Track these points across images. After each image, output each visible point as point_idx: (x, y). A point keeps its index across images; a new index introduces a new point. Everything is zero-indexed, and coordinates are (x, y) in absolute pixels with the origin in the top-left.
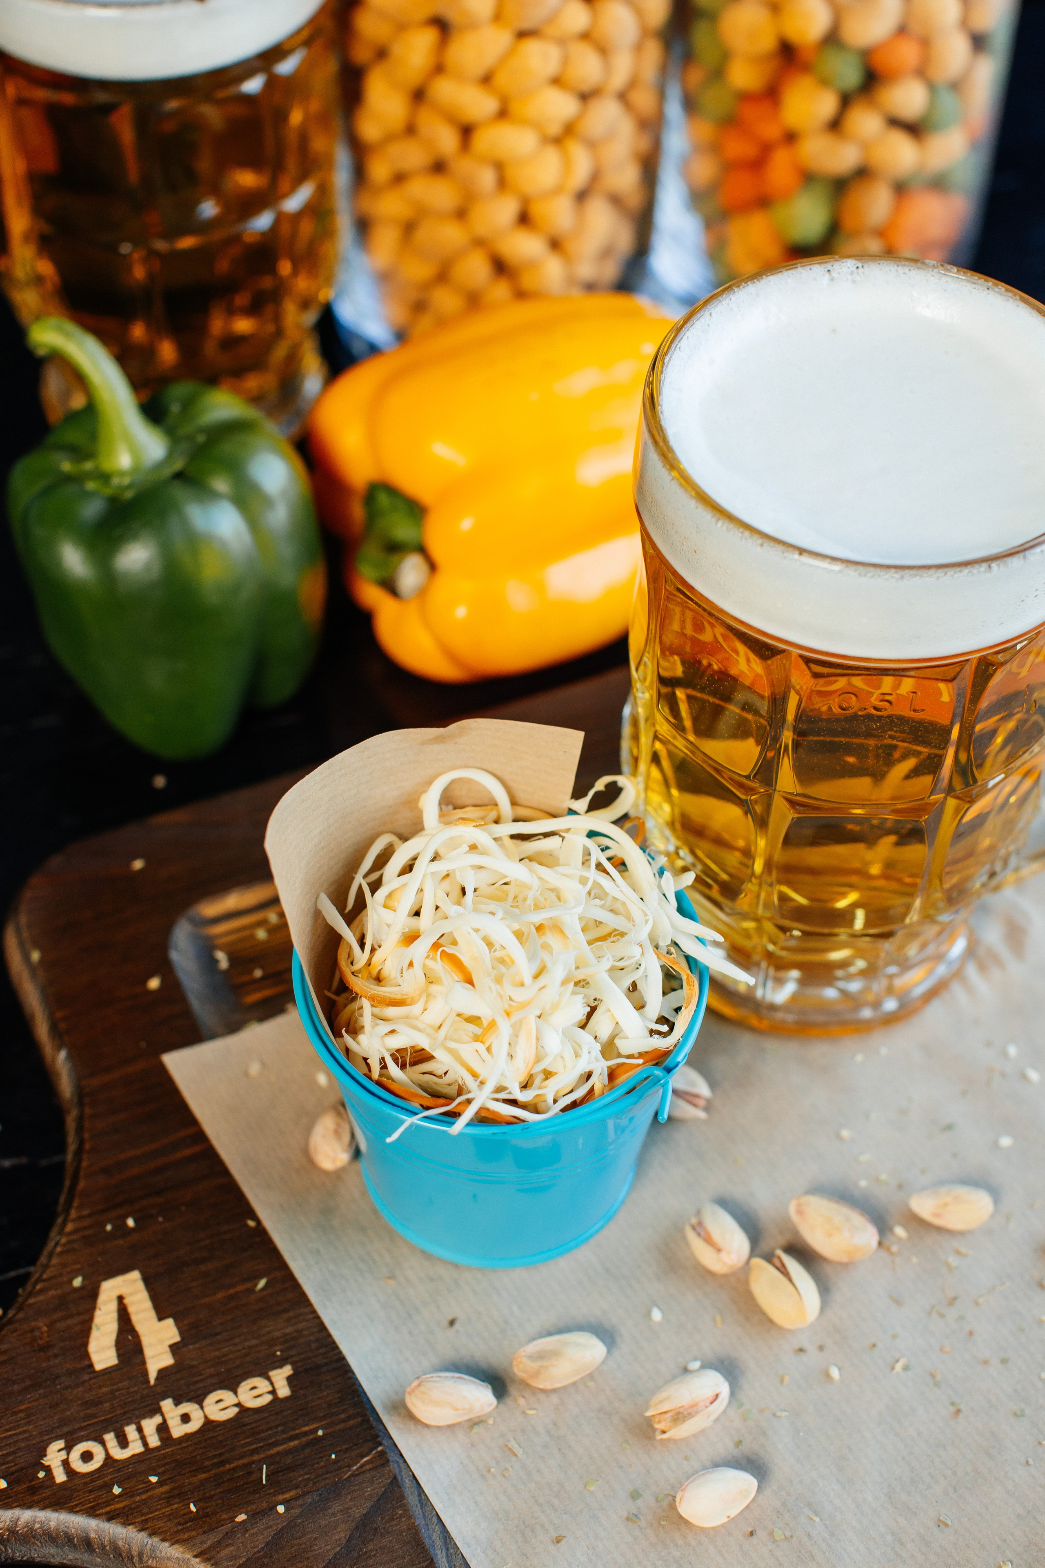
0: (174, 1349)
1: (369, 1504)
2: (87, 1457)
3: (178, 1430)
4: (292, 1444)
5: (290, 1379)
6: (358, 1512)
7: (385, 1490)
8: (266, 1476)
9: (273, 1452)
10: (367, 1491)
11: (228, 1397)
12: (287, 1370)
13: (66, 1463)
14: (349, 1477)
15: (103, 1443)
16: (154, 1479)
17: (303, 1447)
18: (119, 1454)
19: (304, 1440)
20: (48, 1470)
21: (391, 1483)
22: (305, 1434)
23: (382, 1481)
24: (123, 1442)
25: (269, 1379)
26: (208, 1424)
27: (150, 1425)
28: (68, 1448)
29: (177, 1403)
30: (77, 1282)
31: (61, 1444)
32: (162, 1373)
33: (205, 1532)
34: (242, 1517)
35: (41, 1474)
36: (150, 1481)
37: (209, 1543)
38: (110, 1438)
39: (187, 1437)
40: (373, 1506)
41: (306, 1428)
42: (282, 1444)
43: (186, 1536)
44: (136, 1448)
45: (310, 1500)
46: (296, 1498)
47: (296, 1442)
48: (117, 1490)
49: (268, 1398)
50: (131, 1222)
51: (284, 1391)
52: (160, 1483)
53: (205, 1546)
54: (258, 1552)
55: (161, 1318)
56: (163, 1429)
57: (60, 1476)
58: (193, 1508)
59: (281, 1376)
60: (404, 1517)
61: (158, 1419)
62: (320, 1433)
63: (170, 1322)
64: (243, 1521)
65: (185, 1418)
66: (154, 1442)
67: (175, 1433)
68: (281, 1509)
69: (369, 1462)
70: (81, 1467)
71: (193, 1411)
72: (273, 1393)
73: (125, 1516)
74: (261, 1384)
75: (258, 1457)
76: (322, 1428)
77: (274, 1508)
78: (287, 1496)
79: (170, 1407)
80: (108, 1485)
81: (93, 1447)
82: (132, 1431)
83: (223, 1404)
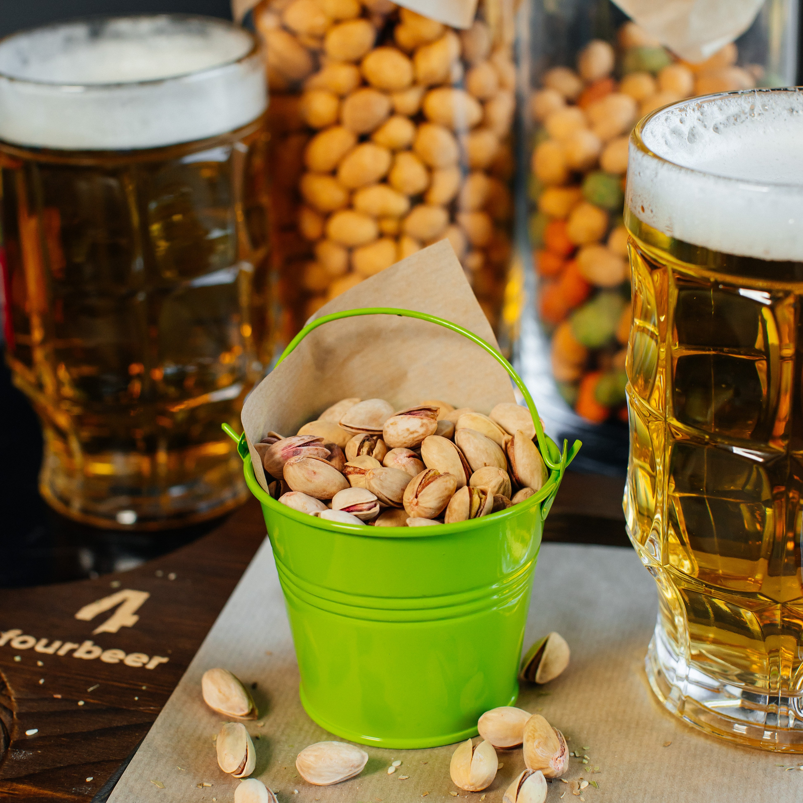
0: (123, 628)
1: (125, 724)
2: (24, 642)
3: (80, 654)
4: (123, 685)
5: (160, 665)
6: (116, 724)
7: (141, 723)
8: (93, 689)
9: (111, 683)
10: (133, 719)
11: (121, 654)
12: (165, 660)
13: (11, 640)
14: (132, 710)
15: (38, 640)
16: (40, 664)
17: (127, 689)
18: (40, 648)
19: (132, 686)
21: (149, 722)
22: (137, 685)
23: (145, 720)
24: (47, 646)
25: (151, 658)
26: (98, 660)
27: (69, 646)
28: (19, 636)
29: (94, 645)
30: (115, 584)
31: (18, 632)
32: (104, 632)
33: (33, 693)
34: (59, 696)
36: (37, 664)
37: (29, 697)
39: (80, 660)
41: (140, 683)
42: (119, 682)
44: (50, 651)
45: (99, 708)
46: (95, 704)
48: (17, 659)
49: (139, 665)
50: (172, 576)
51: (151, 666)
52: (41, 667)
53: (25, 697)
54: (46, 712)
55: (135, 613)
56: (73, 651)
58: (42, 681)
59: (158, 660)
60: (135, 737)
61: (76, 646)
62: (144, 688)
63: (136, 618)
64: (57, 699)
65: (89, 652)
66: (62, 652)
67: (77, 655)
68: (81, 703)
69: (152, 710)
70: (16, 644)
71: (97, 652)
72: (144, 664)
73: (6, 669)
74: (144, 658)
75: (100, 681)
76: (148, 687)
77: (78, 701)
78: (92, 701)
79: (88, 645)
80: (16, 655)
81: (31, 641)
82: (57, 644)
83: (114, 656)
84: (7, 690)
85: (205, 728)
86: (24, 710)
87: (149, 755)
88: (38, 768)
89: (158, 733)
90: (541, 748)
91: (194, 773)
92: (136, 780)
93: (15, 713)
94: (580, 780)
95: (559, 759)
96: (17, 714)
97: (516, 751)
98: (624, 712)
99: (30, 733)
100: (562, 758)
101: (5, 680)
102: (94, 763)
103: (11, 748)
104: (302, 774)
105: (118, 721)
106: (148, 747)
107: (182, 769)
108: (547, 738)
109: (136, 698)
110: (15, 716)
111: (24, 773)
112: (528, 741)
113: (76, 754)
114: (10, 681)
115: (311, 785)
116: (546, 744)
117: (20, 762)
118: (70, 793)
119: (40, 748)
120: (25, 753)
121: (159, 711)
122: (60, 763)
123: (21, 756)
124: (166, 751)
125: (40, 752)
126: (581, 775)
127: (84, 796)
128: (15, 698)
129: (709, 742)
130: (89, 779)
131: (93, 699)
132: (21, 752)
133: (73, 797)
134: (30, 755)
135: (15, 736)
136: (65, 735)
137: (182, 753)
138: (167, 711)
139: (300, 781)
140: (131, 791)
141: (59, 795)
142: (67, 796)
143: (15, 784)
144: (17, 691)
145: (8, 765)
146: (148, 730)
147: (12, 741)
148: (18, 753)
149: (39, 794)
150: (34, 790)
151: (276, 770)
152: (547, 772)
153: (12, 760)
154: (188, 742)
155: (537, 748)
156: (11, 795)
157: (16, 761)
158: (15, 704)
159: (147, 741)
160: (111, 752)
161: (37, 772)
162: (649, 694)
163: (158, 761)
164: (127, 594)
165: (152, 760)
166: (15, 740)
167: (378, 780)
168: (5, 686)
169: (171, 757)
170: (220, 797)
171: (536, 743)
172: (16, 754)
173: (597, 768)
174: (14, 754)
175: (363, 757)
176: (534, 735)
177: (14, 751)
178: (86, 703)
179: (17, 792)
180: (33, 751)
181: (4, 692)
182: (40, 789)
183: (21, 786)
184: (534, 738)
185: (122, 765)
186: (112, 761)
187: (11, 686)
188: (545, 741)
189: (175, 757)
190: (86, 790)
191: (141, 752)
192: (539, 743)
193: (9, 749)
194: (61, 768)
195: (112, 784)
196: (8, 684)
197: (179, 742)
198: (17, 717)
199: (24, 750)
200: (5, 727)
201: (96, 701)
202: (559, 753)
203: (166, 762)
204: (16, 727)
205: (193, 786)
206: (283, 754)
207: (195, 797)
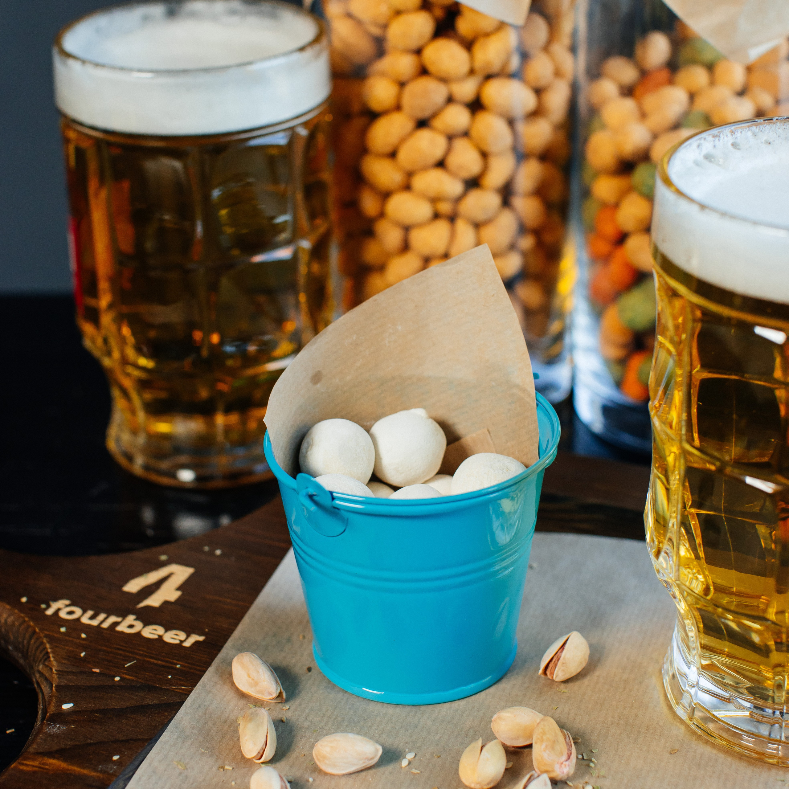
0: (166, 603)
1: (156, 702)
2: (71, 613)
3: (122, 628)
4: (160, 662)
5: (197, 643)
6: (147, 702)
7: (172, 703)
8: (130, 665)
9: (147, 659)
10: (164, 698)
11: (160, 630)
12: (201, 638)
13: (59, 610)
14: (165, 689)
15: (84, 611)
16: (83, 636)
17: (163, 666)
18: (85, 620)
19: (167, 664)
20: (49, 606)
21: (179, 702)
22: (172, 663)
23: (176, 699)
24: (92, 618)
25: (188, 636)
26: (139, 634)
27: (113, 619)
28: (67, 606)
29: (136, 619)
30: (163, 558)
31: (67, 602)
32: (148, 607)
33: (74, 665)
34: (97, 671)
35: (43, 606)
36: (80, 636)
37: (70, 670)
38: (90, 613)
39: (122, 633)
40: (158, 704)
41: (175, 661)
42: (155, 659)
43: (64, 661)
44: (95, 623)
45: (134, 684)
46: (129, 680)
47: (163, 663)
48: (63, 630)
49: (177, 642)
50: (218, 552)
51: (187, 644)
52: (84, 639)
53: (66, 670)
54: (84, 686)
55: (178, 589)
56: (116, 624)
57: (49, 612)
58: (83, 654)
59: (195, 638)
60: (164, 717)
61: (119, 619)
62: (178, 666)
63: (179, 593)
64: (95, 672)
65: (131, 626)
66: (105, 625)
67: (119, 628)
68: (117, 679)
69: (183, 689)
70: (63, 615)
71: (139, 626)
72: (182, 642)
73: (51, 640)
74: (182, 636)
75: (138, 657)
76: (182, 665)
77: (115, 676)
78: (128, 677)
79: (131, 619)
80: (62, 626)
81: (78, 611)
82: (102, 616)
83: (154, 632)
84: (50, 661)
85: (232, 711)
86: (64, 682)
87: (176, 736)
88: (69, 743)
89: (187, 713)
90: (547, 752)
91: (217, 755)
92: (160, 761)
93: (54, 685)
94: (584, 784)
95: (564, 763)
96: (56, 686)
97: (526, 750)
98: (636, 715)
99: (66, 707)
100: (567, 763)
101: (49, 650)
102: (122, 741)
103: (47, 721)
104: (318, 763)
105: (150, 700)
106: (175, 728)
107: (206, 751)
108: (555, 742)
109: (170, 677)
110: (54, 689)
111: (55, 748)
112: (536, 743)
113: (106, 731)
114: (53, 652)
115: (326, 774)
116: (553, 748)
117: (53, 736)
118: (95, 770)
119: (73, 722)
120: (59, 727)
121: (190, 691)
122: (90, 739)
123: (55, 730)
124: (192, 732)
125: (73, 726)
126: (586, 779)
127: (109, 774)
128: (56, 670)
129: (715, 752)
130: (116, 758)
131: (129, 675)
132: (55, 726)
133: (98, 774)
134: (64, 729)
135: (52, 709)
136: (99, 711)
137: (208, 736)
138: (197, 691)
139: (316, 770)
140: (154, 772)
141: (85, 772)
142: (93, 774)
143: (46, 758)
144: (59, 663)
145: (41, 739)
146: (177, 710)
147: (48, 714)
148: (53, 727)
149: (68, 770)
150: (63, 765)
151: (295, 757)
152: (553, 775)
153: (46, 733)
154: (214, 724)
155: (544, 751)
156: (40, 770)
157: (50, 735)
158: (56, 676)
159: (174, 722)
160: (139, 731)
161: (68, 747)
162: (662, 699)
163: (184, 742)
164: (173, 568)
165: (178, 742)
166: (52, 712)
167: (391, 773)
168: (49, 657)
169: (196, 739)
170: (239, 781)
171: (543, 746)
172: (51, 727)
173: (603, 773)
174: (48, 727)
175: (377, 750)
176: (542, 738)
177: (49, 725)
178: (122, 679)
179: (46, 767)
180: (66, 725)
181: (46, 663)
182: (69, 765)
183: (52, 761)
184: (542, 741)
185: (149, 745)
186: (139, 740)
187: (53, 657)
188: (552, 745)
189: (201, 739)
190: (111, 769)
191: (168, 733)
192: (546, 746)
193: (45, 722)
194: (90, 744)
195: (137, 763)
196: (51, 655)
197: (206, 723)
198: (56, 690)
199: (59, 724)
200: (45, 698)
201: (131, 678)
202: (565, 757)
203: (192, 744)
204: (54, 700)
205: (214, 769)
206: (304, 740)
207: (215, 779)
